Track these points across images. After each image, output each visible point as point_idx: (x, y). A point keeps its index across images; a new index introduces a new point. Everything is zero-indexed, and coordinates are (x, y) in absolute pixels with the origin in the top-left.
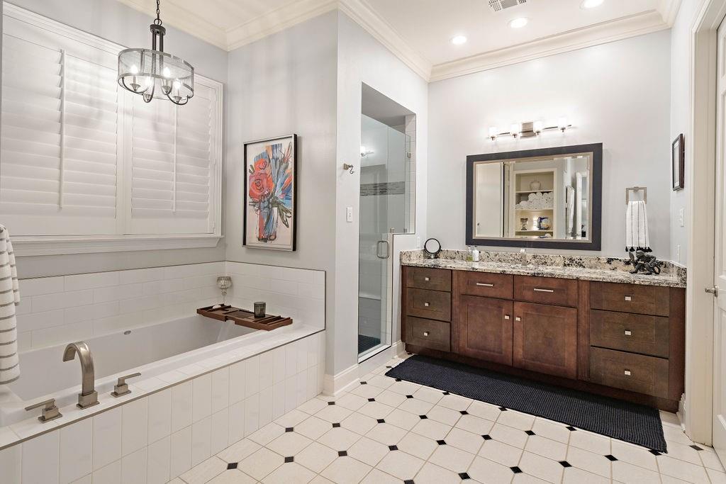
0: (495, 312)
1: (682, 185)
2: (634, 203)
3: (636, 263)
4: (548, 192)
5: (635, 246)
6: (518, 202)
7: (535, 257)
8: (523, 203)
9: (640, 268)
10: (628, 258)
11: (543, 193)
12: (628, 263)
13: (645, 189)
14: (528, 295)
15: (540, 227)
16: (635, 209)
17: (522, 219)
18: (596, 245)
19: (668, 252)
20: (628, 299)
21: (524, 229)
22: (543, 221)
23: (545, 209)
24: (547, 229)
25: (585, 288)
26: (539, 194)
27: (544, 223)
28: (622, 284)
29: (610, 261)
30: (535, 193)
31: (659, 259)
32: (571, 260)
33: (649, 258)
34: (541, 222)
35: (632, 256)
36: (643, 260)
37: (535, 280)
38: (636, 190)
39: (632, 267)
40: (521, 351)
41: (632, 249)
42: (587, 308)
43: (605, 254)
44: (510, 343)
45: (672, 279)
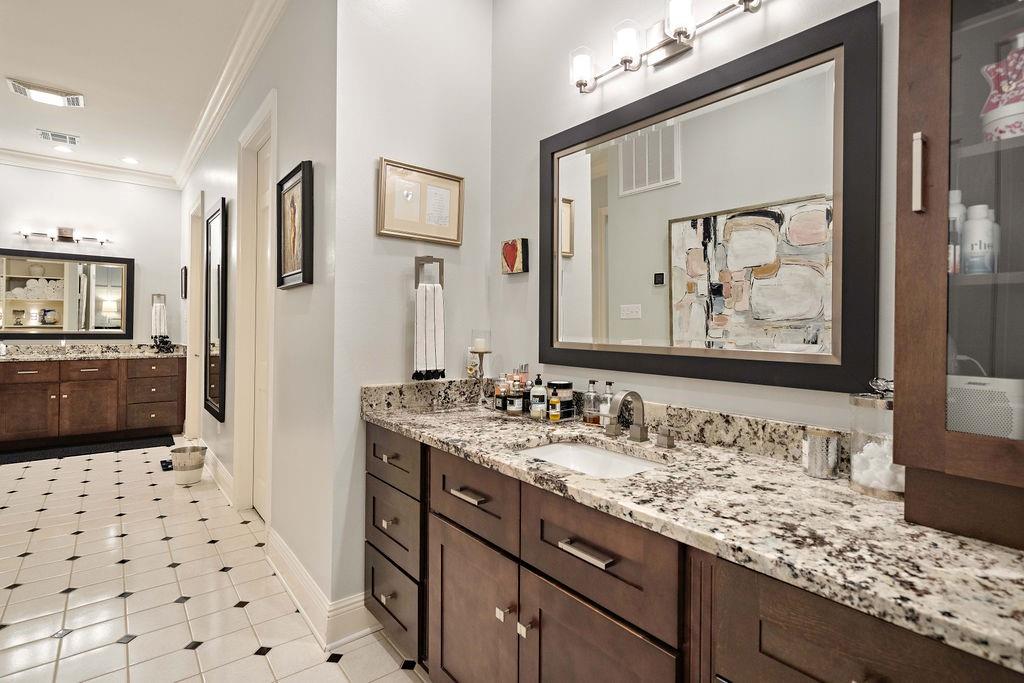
0: (40, 395)
1: (186, 297)
2: (158, 305)
3: (158, 346)
4: (55, 280)
5: (158, 335)
6: (8, 289)
7: (73, 347)
8: (17, 291)
9: (160, 349)
10: (153, 343)
11: (48, 280)
12: (152, 347)
13: (164, 295)
14: (74, 375)
15: (44, 322)
16: (158, 309)
17: (15, 311)
18: (129, 334)
19: (179, 337)
20: (154, 368)
21: (18, 323)
22: (48, 314)
23: (52, 299)
24: (53, 324)
25: (124, 364)
26: (43, 281)
27: (49, 317)
28: (150, 358)
29: (139, 346)
30: (38, 279)
31: (173, 343)
32: (108, 348)
33: (167, 342)
34: (45, 315)
35: (156, 342)
36: (163, 344)
37: (80, 364)
38: (159, 295)
39: (156, 350)
40: (68, 423)
41: (156, 337)
42: (125, 378)
43: (136, 341)
44: (56, 418)
45: (181, 353)
